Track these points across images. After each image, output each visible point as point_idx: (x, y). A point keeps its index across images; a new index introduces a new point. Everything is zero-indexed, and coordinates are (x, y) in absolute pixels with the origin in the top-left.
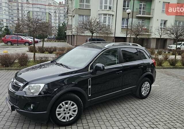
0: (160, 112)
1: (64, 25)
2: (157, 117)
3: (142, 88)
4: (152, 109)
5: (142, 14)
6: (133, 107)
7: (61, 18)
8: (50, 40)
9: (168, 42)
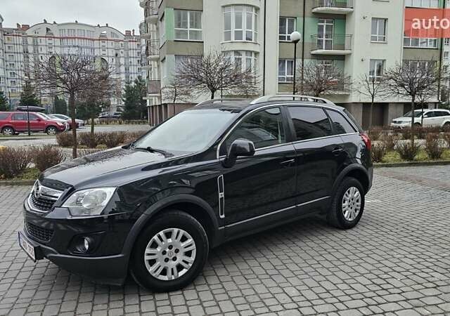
0: (392, 253)
1: (140, 82)
2: (386, 263)
3: (344, 202)
4: (370, 247)
5: (324, 47)
6: (325, 246)
7: (131, 69)
8: (107, 120)
9: (391, 110)
